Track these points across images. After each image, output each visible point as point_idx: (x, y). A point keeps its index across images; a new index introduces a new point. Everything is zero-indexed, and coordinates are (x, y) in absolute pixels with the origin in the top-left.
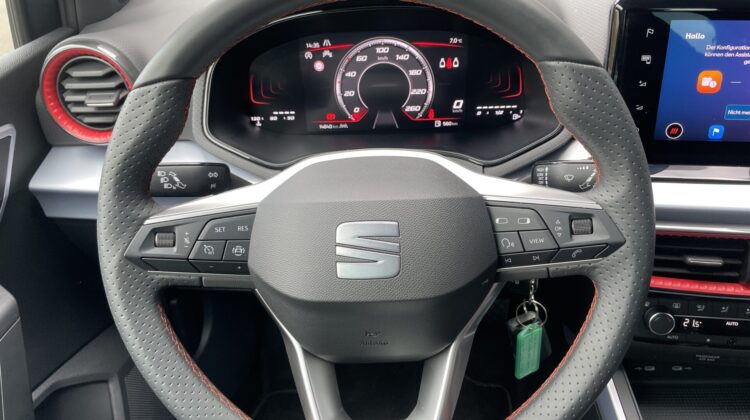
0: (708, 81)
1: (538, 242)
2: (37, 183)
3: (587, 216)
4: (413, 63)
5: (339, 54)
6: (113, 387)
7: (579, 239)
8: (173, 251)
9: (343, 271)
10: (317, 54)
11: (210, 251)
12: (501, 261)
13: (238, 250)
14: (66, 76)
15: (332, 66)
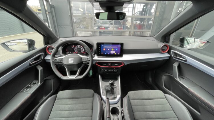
0: (104, 49)
1: (85, 60)
2: (45, 58)
3: (88, 58)
4: (82, 48)
5: (75, 47)
6: (52, 80)
7: (88, 60)
8: (56, 61)
9: (69, 62)
10: (73, 47)
11: (59, 61)
12: (82, 62)
13: (62, 61)
14: (49, 48)
15: (74, 48)
